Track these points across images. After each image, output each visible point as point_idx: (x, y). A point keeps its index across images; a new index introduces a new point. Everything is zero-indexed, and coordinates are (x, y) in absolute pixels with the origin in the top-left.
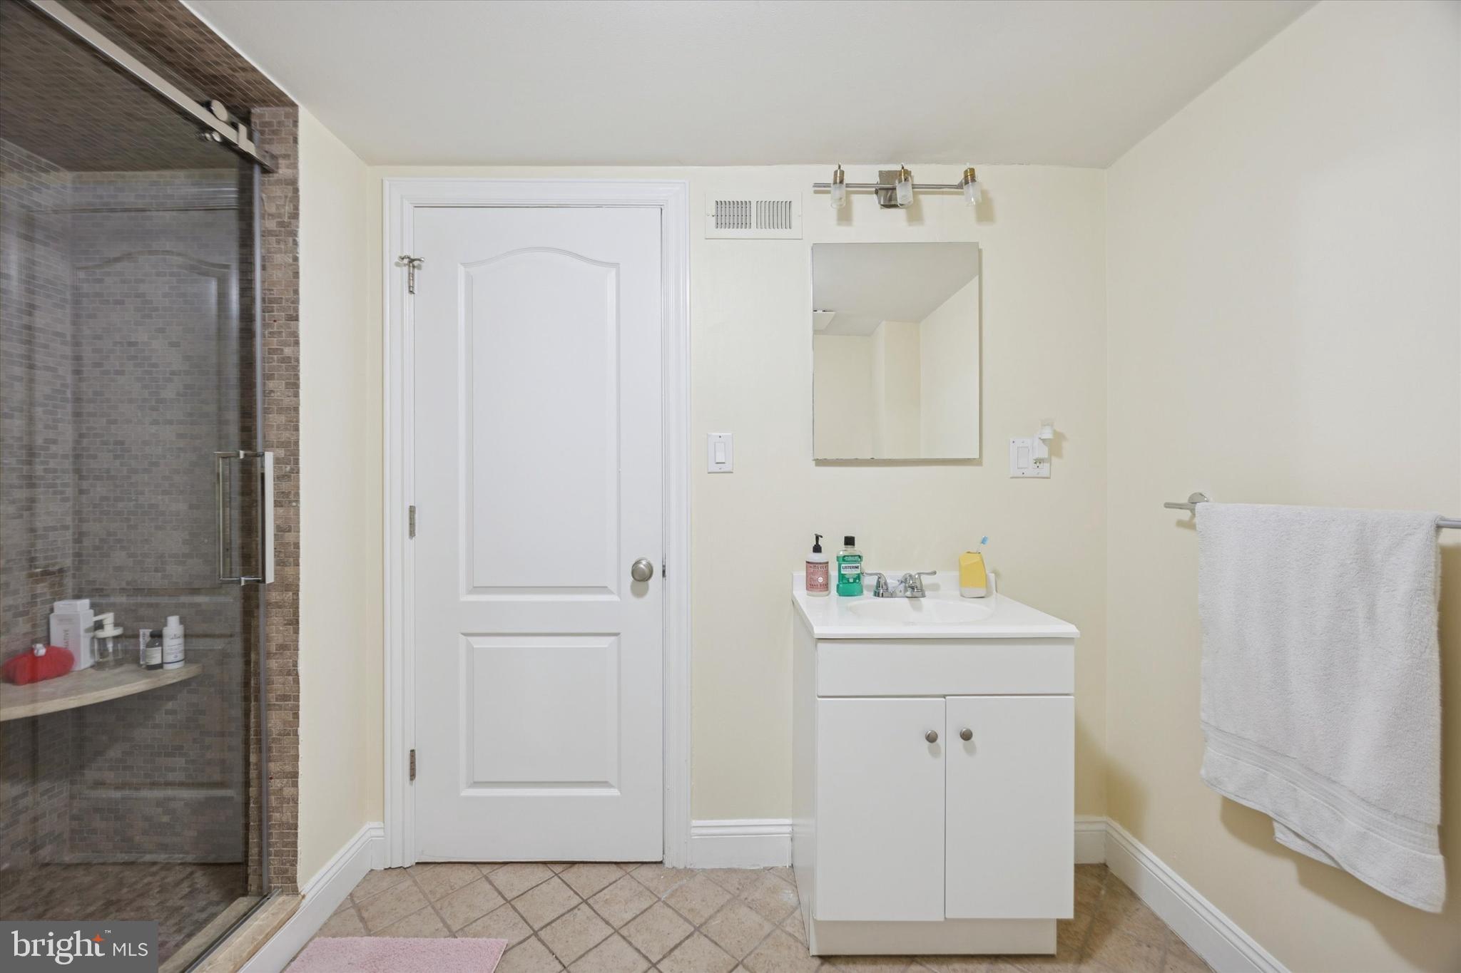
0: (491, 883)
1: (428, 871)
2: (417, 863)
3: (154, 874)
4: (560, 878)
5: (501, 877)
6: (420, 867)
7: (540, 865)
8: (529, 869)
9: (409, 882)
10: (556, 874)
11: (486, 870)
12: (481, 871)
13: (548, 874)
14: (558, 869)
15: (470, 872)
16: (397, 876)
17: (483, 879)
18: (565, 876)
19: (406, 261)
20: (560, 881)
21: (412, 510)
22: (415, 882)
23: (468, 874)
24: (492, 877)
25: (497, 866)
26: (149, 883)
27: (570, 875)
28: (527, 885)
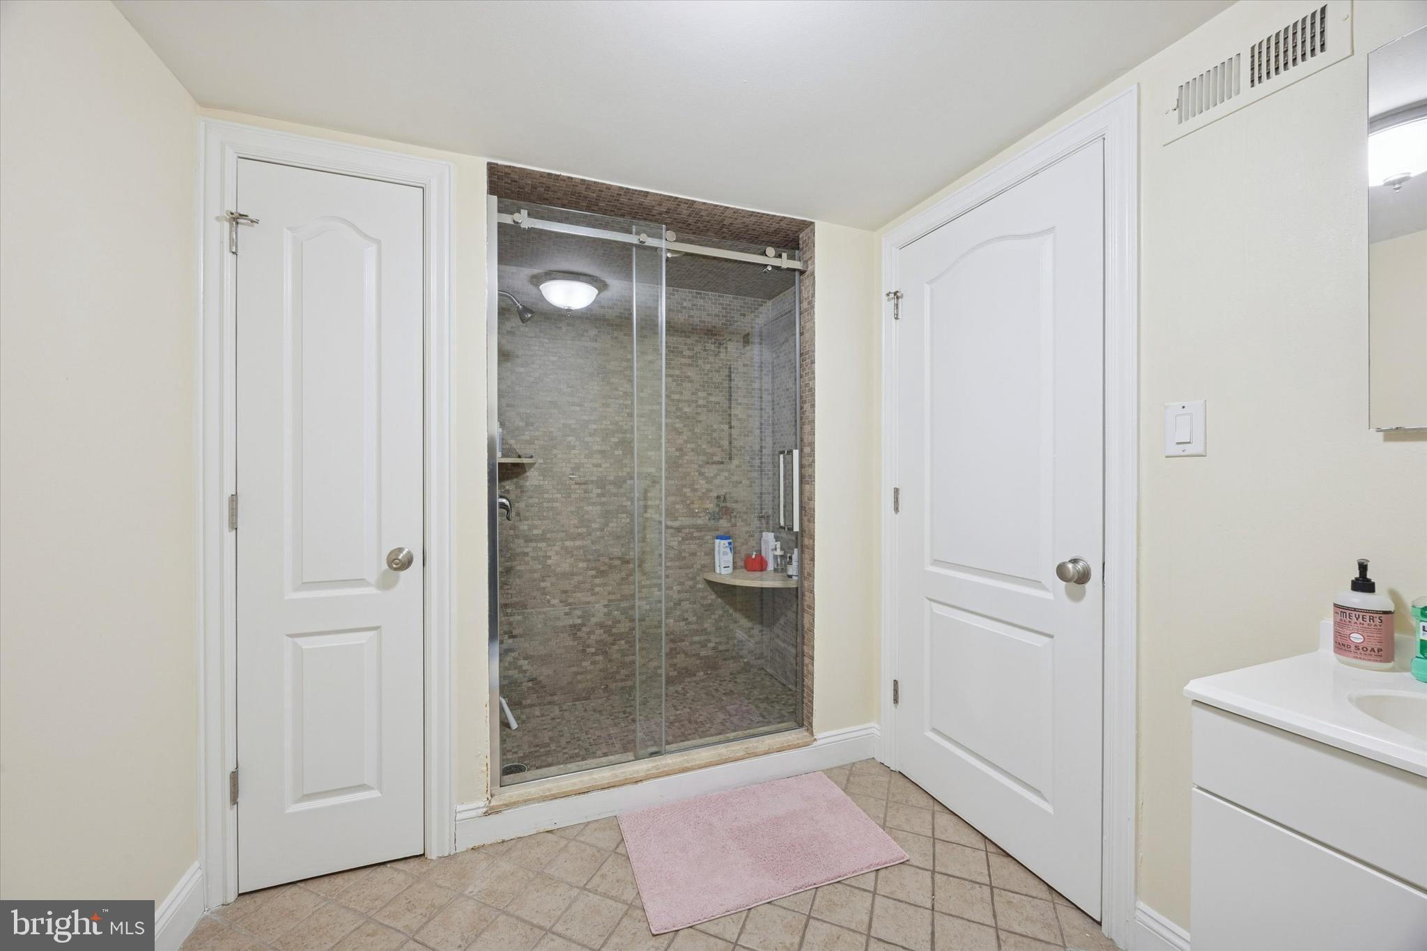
0: (933, 818)
1: (902, 781)
2: (899, 772)
3: (788, 695)
4: (987, 855)
5: (943, 820)
6: (900, 776)
7: (980, 835)
8: (967, 831)
9: (886, 779)
10: (986, 851)
11: (937, 808)
12: (934, 806)
13: (982, 846)
14: (991, 848)
15: (926, 801)
16: (884, 771)
17: (931, 812)
18: (993, 858)
19: (892, 295)
20: (985, 857)
21: (896, 491)
22: (890, 782)
23: (924, 801)
24: (937, 815)
25: (947, 811)
26: (783, 698)
27: (996, 860)
28: (955, 838)
